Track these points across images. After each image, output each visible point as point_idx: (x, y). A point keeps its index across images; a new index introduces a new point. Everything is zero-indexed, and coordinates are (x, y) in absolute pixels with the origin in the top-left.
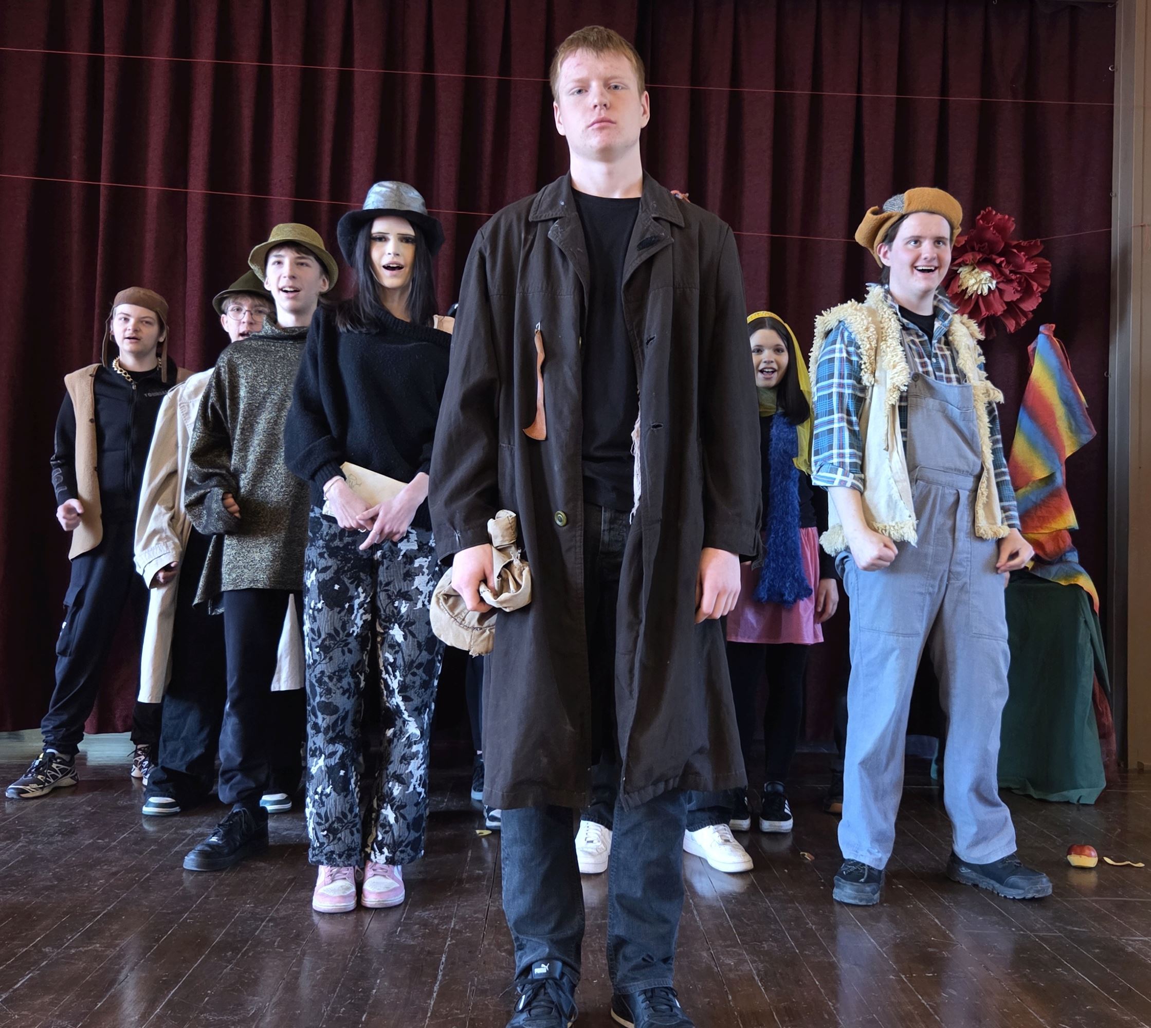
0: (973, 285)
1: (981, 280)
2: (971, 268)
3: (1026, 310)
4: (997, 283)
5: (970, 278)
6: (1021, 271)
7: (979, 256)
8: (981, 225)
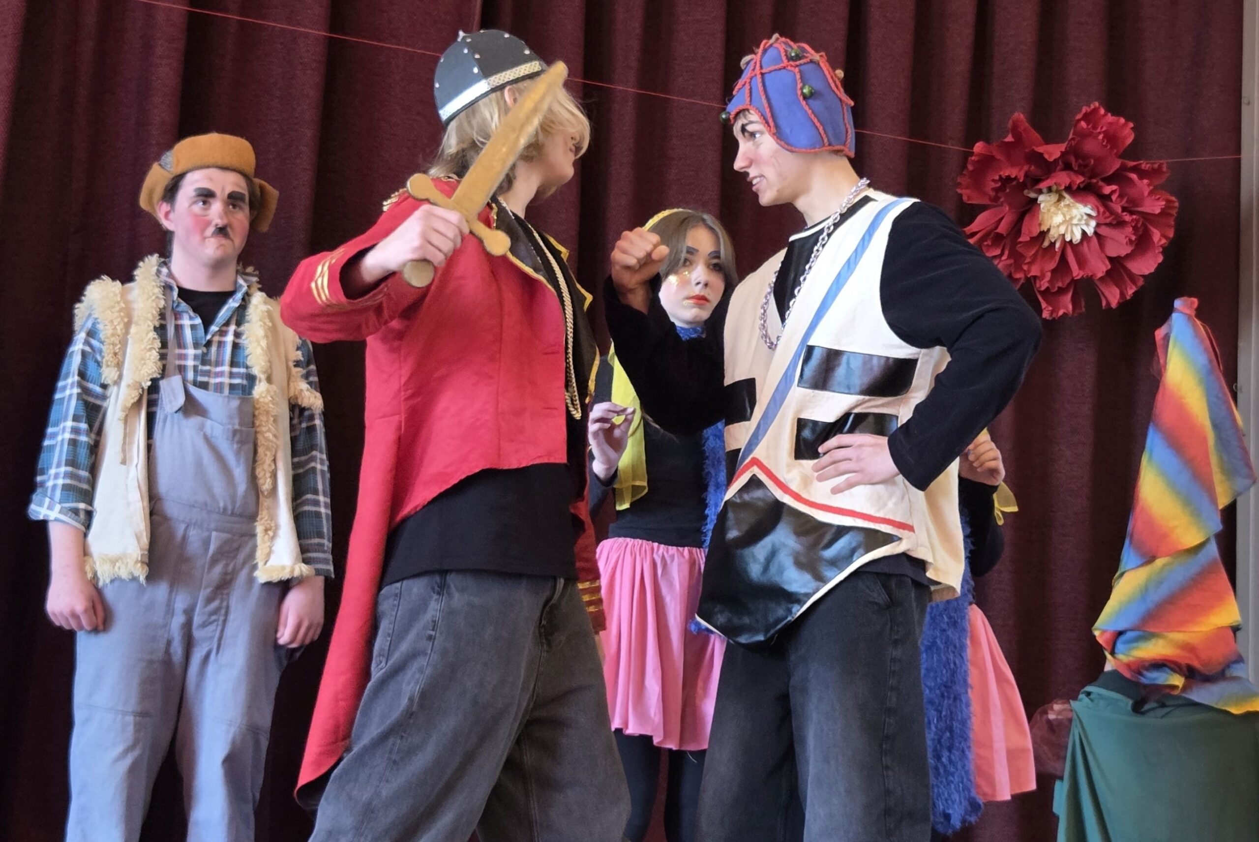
0: (1058, 226)
2: (1060, 197)
3: (1136, 272)
4: (1098, 225)
5: (1056, 214)
6: (1139, 209)
7: (1079, 180)
8: (1083, 128)
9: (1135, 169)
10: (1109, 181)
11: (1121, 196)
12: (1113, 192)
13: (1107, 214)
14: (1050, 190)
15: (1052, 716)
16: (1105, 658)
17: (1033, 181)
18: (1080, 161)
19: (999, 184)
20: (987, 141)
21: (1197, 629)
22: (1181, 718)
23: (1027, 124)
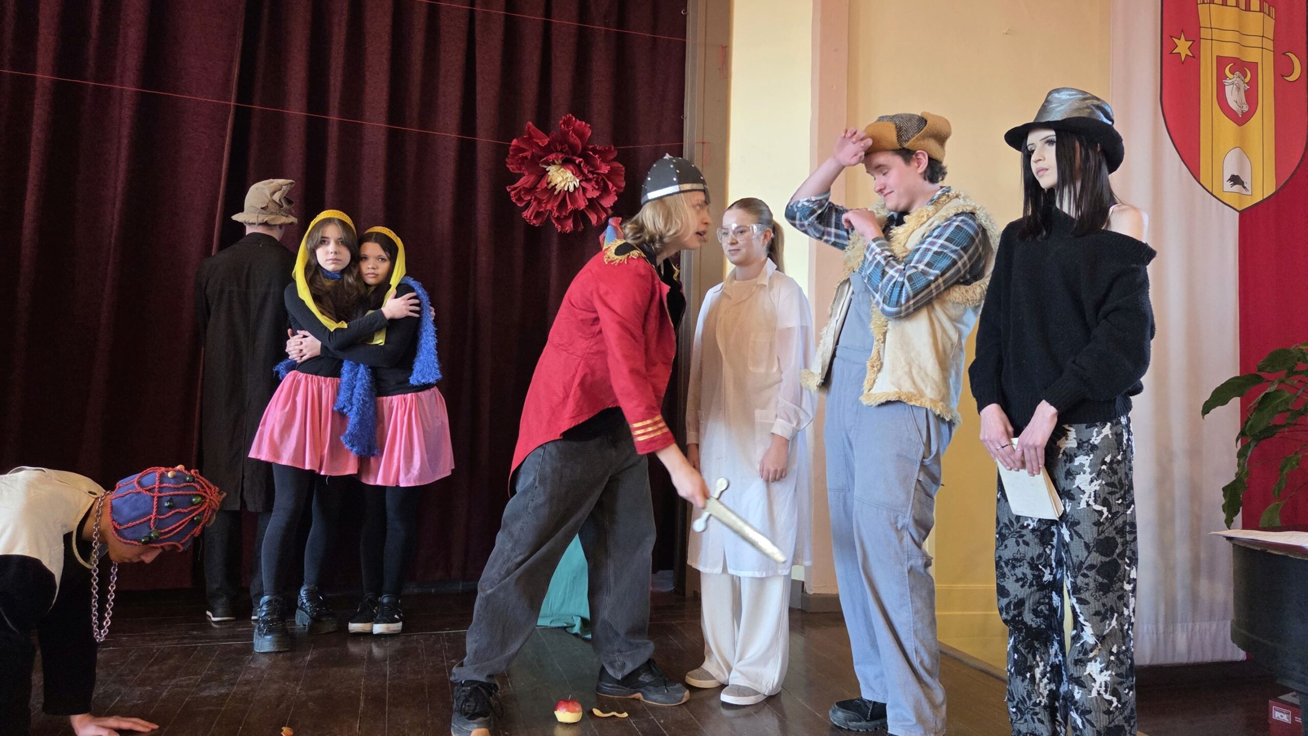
0: (561, 182)
1: (567, 178)
2: (558, 167)
3: (605, 206)
4: (580, 181)
5: (558, 176)
6: (598, 171)
7: (563, 156)
9: (592, 150)
10: (578, 156)
12: (581, 162)
13: (583, 175)
14: (553, 163)
17: (546, 159)
20: (517, 138)
23: (534, 128)
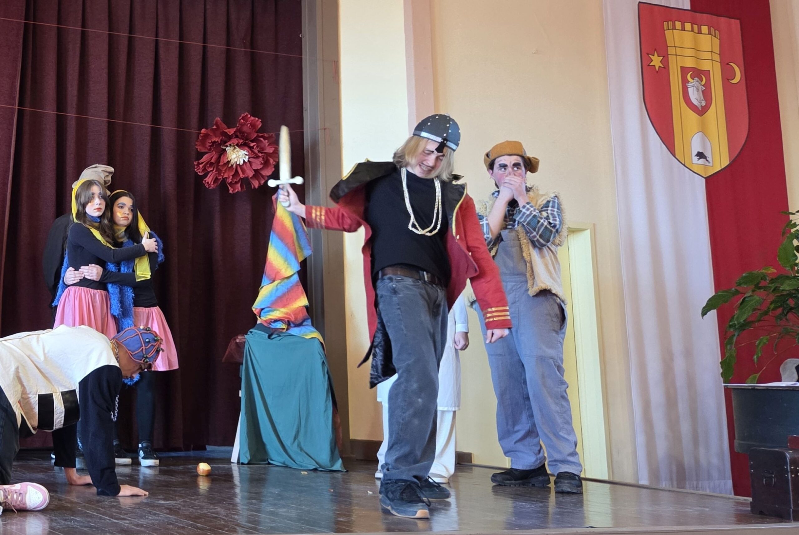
0: (234, 159)
2: (233, 148)
4: (249, 158)
5: (233, 154)
6: (265, 151)
7: (241, 141)
8: (242, 123)
9: (262, 137)
10: (252, 141)
11: (257, 147)
12: (254, 145)
13: (252, 154)
14: (230, 145)
15: (238, 341)
16: (257, 319)
17: (224, 143)
18: (241, 134)
19: (211, 144)
20: (207, 129)
21: (292, 307)
22: (286, 340)
23: (220, 121)
